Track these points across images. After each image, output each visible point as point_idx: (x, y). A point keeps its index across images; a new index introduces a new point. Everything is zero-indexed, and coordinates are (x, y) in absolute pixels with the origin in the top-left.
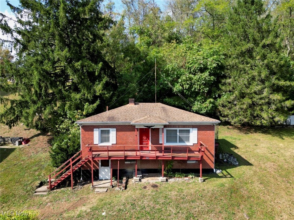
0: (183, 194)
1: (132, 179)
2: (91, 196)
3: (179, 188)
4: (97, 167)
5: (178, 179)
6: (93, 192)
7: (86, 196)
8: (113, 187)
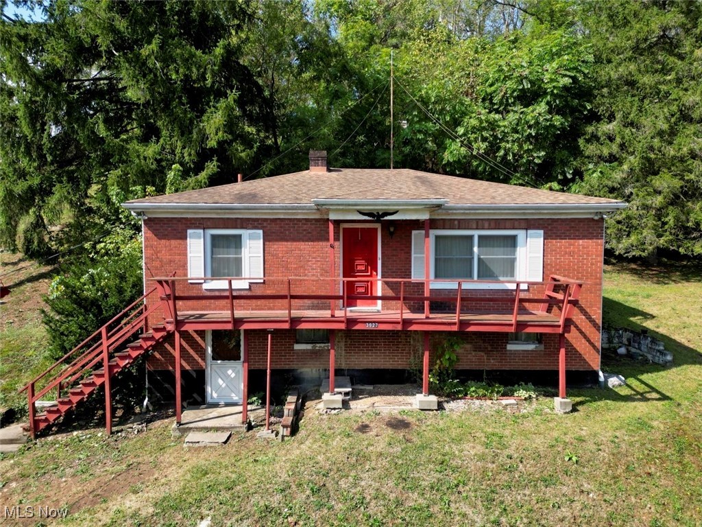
0: (507, 452)
1: (317, 401)
2: (167, 457)
3: (490, 430)
4: (200, 360)
5: (477, 402)
6: (179, 446)
7: (151, 459)
8: (250, 427)
